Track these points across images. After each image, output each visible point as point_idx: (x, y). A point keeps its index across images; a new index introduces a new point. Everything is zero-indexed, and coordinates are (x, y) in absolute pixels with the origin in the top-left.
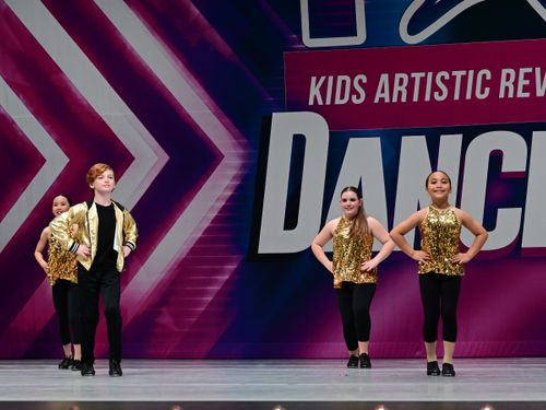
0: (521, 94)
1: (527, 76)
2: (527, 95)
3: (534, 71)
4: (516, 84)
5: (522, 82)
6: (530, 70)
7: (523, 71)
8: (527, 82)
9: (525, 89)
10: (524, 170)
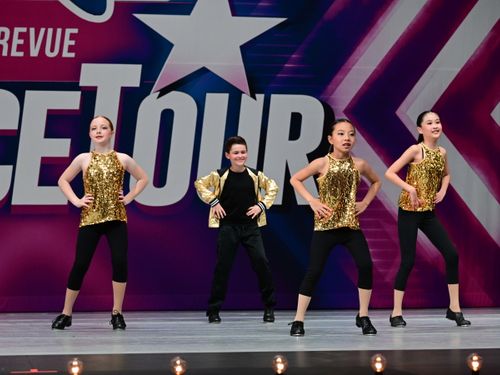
0: (15, 53)
1: (21, 35)
2: (21, 54)
3: (28, 31)
4: (10, 42)
5: (17, 41)
6: (24, 30)
7: (17, 30)
8: (21, 42)
9: (19, 49)
10: (16, 128)
